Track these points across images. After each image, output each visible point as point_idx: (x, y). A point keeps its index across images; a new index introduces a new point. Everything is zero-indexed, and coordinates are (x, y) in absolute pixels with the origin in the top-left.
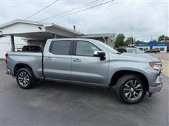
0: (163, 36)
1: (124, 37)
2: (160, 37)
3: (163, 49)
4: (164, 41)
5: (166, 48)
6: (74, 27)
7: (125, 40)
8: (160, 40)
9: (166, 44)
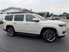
0: (65, 13)
1: (49, 13)
3: (65, 18)
4: (65, 15)
5: (66, 17)
6: (31, 9)
7: (50, 14)
8: (63, 14)
9: (66, 16)
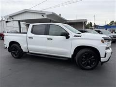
0: (113, 21)
2: (111, 22)
